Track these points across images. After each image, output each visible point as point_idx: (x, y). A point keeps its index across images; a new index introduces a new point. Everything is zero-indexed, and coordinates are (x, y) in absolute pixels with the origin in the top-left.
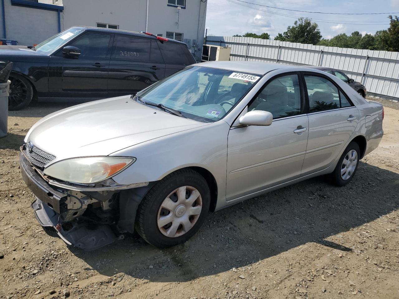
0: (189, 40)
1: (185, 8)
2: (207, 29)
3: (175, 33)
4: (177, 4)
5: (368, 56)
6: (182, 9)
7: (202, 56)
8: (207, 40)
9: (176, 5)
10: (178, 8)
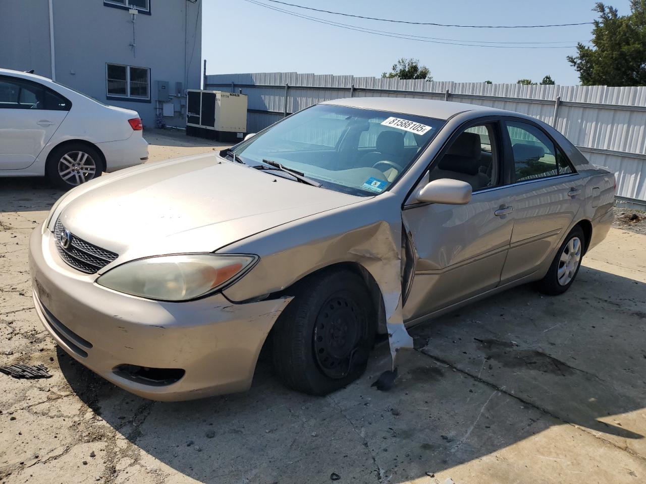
0: (166, 82)
1: (149, 13)
2: (205, 61)
3: (132, 69)
4: (129, 4)
5: (559, 98)
6: (141, 15)
7: (188, 116)
8: (208, 83)
9: (127, 6)
10: (131, 11)
